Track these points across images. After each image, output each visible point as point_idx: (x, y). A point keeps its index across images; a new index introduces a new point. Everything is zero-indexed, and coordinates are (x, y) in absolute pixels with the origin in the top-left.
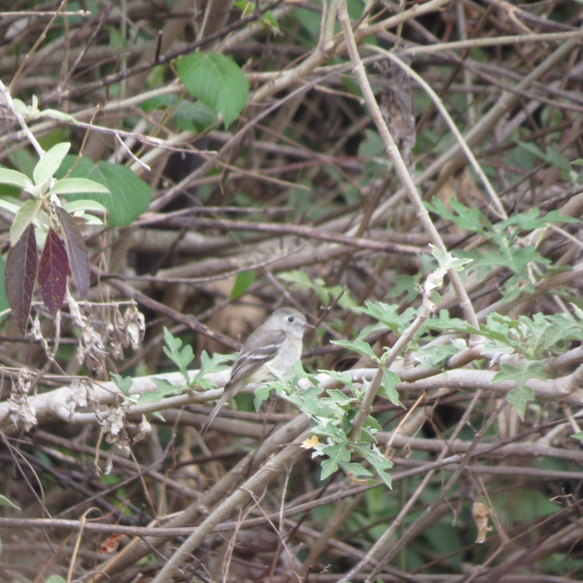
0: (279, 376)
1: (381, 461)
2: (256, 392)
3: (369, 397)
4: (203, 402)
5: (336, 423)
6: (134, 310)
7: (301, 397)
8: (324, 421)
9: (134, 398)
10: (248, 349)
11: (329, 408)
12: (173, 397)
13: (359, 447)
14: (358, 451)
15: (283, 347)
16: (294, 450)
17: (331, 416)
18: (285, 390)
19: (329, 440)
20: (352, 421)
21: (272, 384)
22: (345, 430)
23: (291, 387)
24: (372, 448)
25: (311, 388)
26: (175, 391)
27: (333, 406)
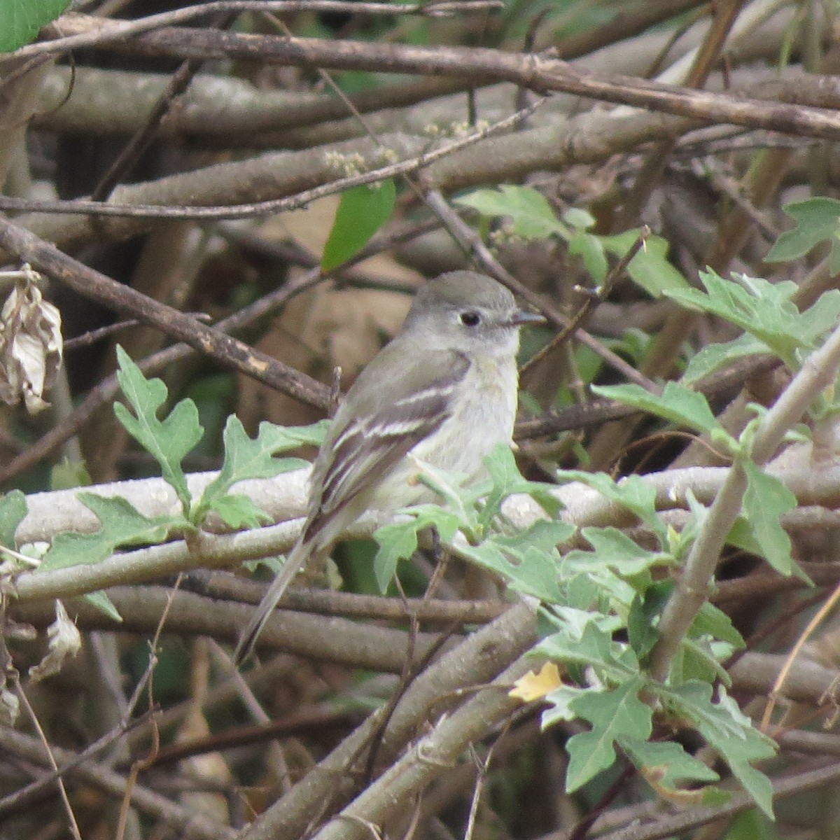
0: (446, 489)
1: (743, 736)
2: (378, 535)
3: (706, 551)
4: (228, 563)
5: (611, 624)
6: (30, 297)
7: (513, 551)
8: (575, 620)
9: (32, 554)
11: (591, 582)
12: (142, 551)
13: (677, 697)
14: (674, 708)
16: (497, 705)
17: (600, 605)
18: (466, 531)
19: (591, 675)
20: (656, 620)
21: (427, 511)
22: (636, 648)
23: (480, 521)
24: (715, 699)
25: (540, 524)
26: (149, 534)
27: (602, 577)
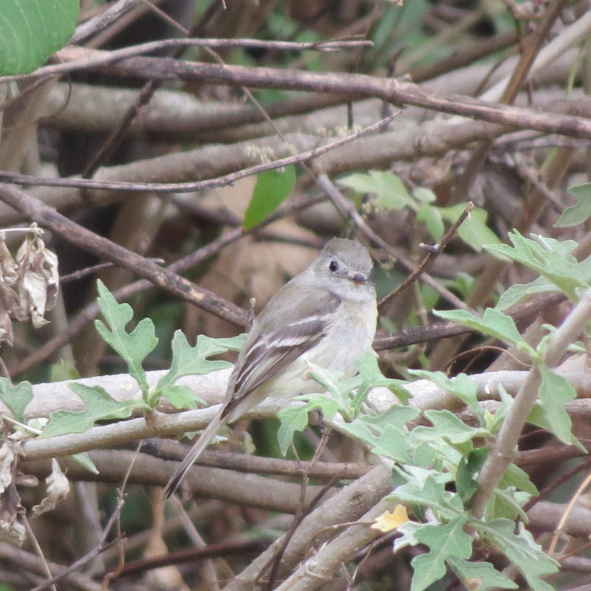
0: (329, 382)
1: (536, 558)
2: (280, 414)
3: (512, 428)
4: (173, 434)
5: (444, 479)
6: (36, 245)
7: (375, 426)
8: (419, 475)
9: (36, 425)
10: (267, 328)
11: (431, 449)
12: (113, 424)
13: (489, 529)
14: (487, 537)
15: (336, 320)
16: (362, 536)
17: (436, 465)
18: (342, 412)
19: (429, 514)
20: (476, 476)
21: (316, 399)
22: (462, 495)
23: (353, 406)
24: (517, 532)
25: (394, 408)
26: (119, 412)
27: (438, 445)
